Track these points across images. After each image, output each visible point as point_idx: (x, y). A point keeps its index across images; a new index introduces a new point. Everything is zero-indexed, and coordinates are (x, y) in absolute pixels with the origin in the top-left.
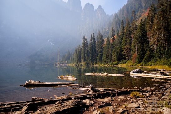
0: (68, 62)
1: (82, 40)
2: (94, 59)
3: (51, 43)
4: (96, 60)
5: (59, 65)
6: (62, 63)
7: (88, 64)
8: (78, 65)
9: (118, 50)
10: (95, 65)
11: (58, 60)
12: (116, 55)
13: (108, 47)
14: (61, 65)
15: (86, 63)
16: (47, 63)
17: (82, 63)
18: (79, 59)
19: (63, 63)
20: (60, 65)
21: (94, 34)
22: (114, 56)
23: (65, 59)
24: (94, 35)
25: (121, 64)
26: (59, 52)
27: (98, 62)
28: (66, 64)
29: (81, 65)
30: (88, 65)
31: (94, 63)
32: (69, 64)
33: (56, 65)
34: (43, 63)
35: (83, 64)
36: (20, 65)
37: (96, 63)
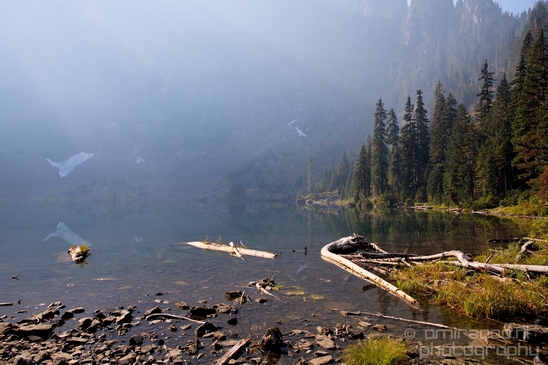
0: (339, 193)
1: (374, 119)
2: (418, 186)
3: (299, 131)
4: (422, 187)
5: (310, 203)
6: (321, 195)
7: (392, 202)
8: (360, 206)
9: (497, 151)
10: (418, 207)
11: (309, 188)
12: (488, 170)
13: (462, 139)
14: (319, 202)
15: (387, 198)
16: (279, 196)
17: (372, 200)
18: (364, 184)
19: (324, 198)
20: (315, 202)
21: (419, 92)
22: (480, 174)
23: (331, 183)
24: (420, 98)
25: (505, 205)
26: (311, 160)
27: (430, 197)
28: (335, 198)
29: (370, 206)
30: (391, 206)
31: (414, 197)
32: (343, 199)
33: (302, 202)
34: (267, 196)
35: (375, 202)
36: (204, 201)
37: (424, 200)
